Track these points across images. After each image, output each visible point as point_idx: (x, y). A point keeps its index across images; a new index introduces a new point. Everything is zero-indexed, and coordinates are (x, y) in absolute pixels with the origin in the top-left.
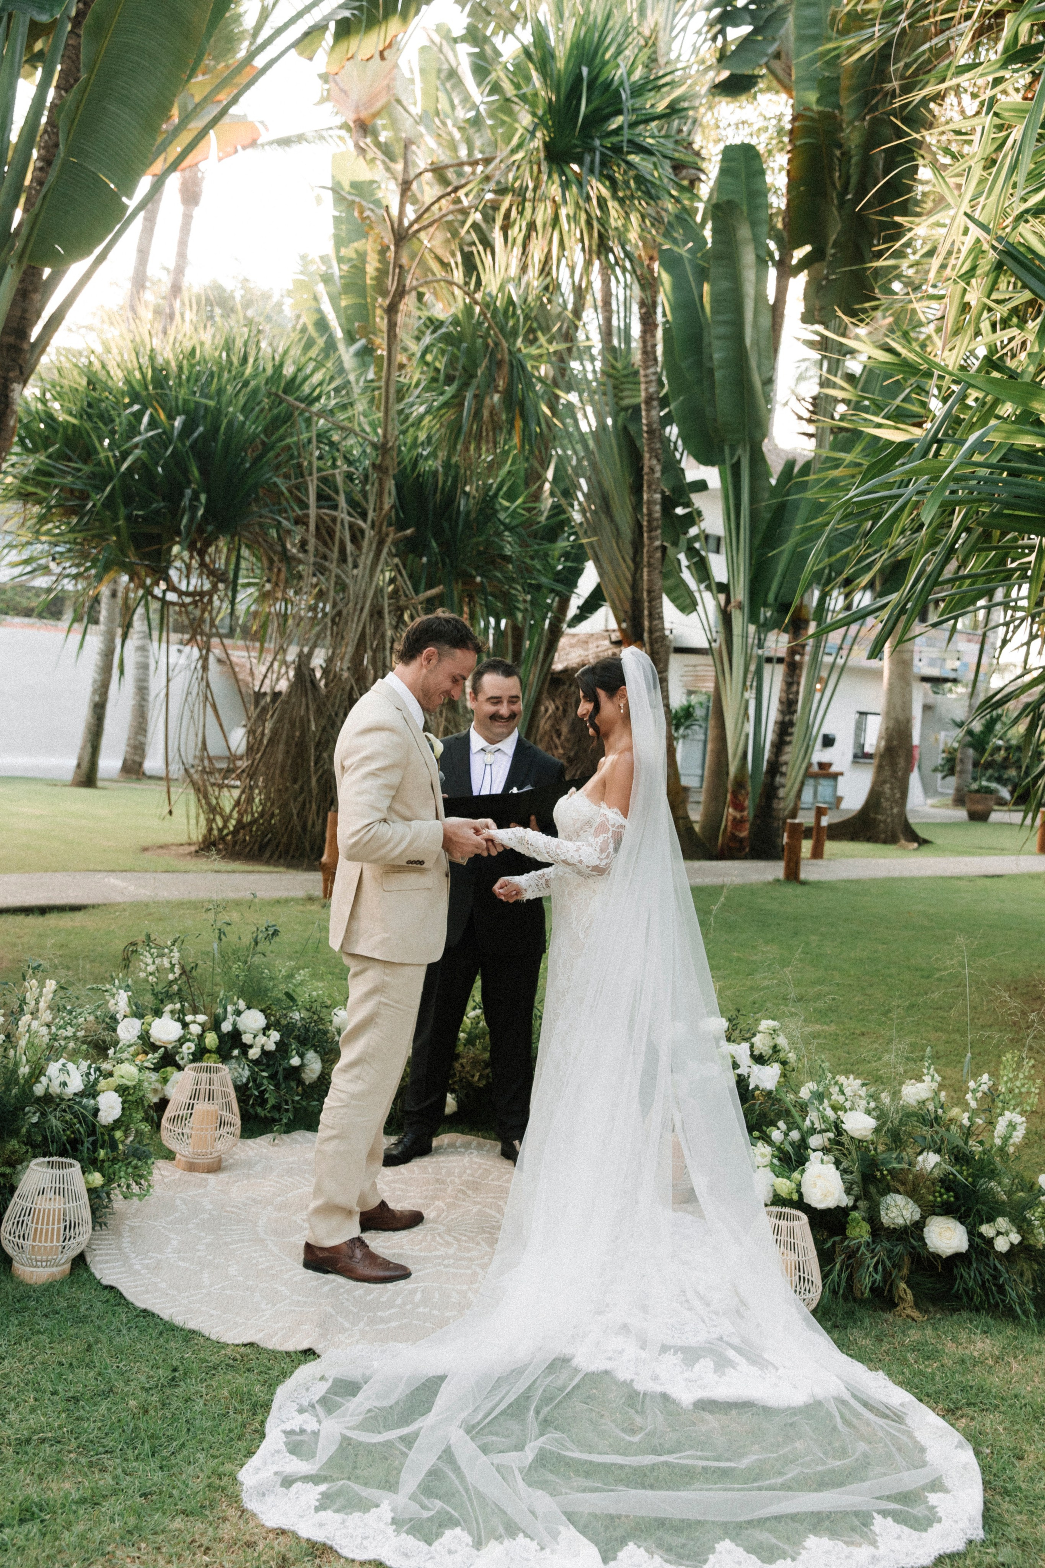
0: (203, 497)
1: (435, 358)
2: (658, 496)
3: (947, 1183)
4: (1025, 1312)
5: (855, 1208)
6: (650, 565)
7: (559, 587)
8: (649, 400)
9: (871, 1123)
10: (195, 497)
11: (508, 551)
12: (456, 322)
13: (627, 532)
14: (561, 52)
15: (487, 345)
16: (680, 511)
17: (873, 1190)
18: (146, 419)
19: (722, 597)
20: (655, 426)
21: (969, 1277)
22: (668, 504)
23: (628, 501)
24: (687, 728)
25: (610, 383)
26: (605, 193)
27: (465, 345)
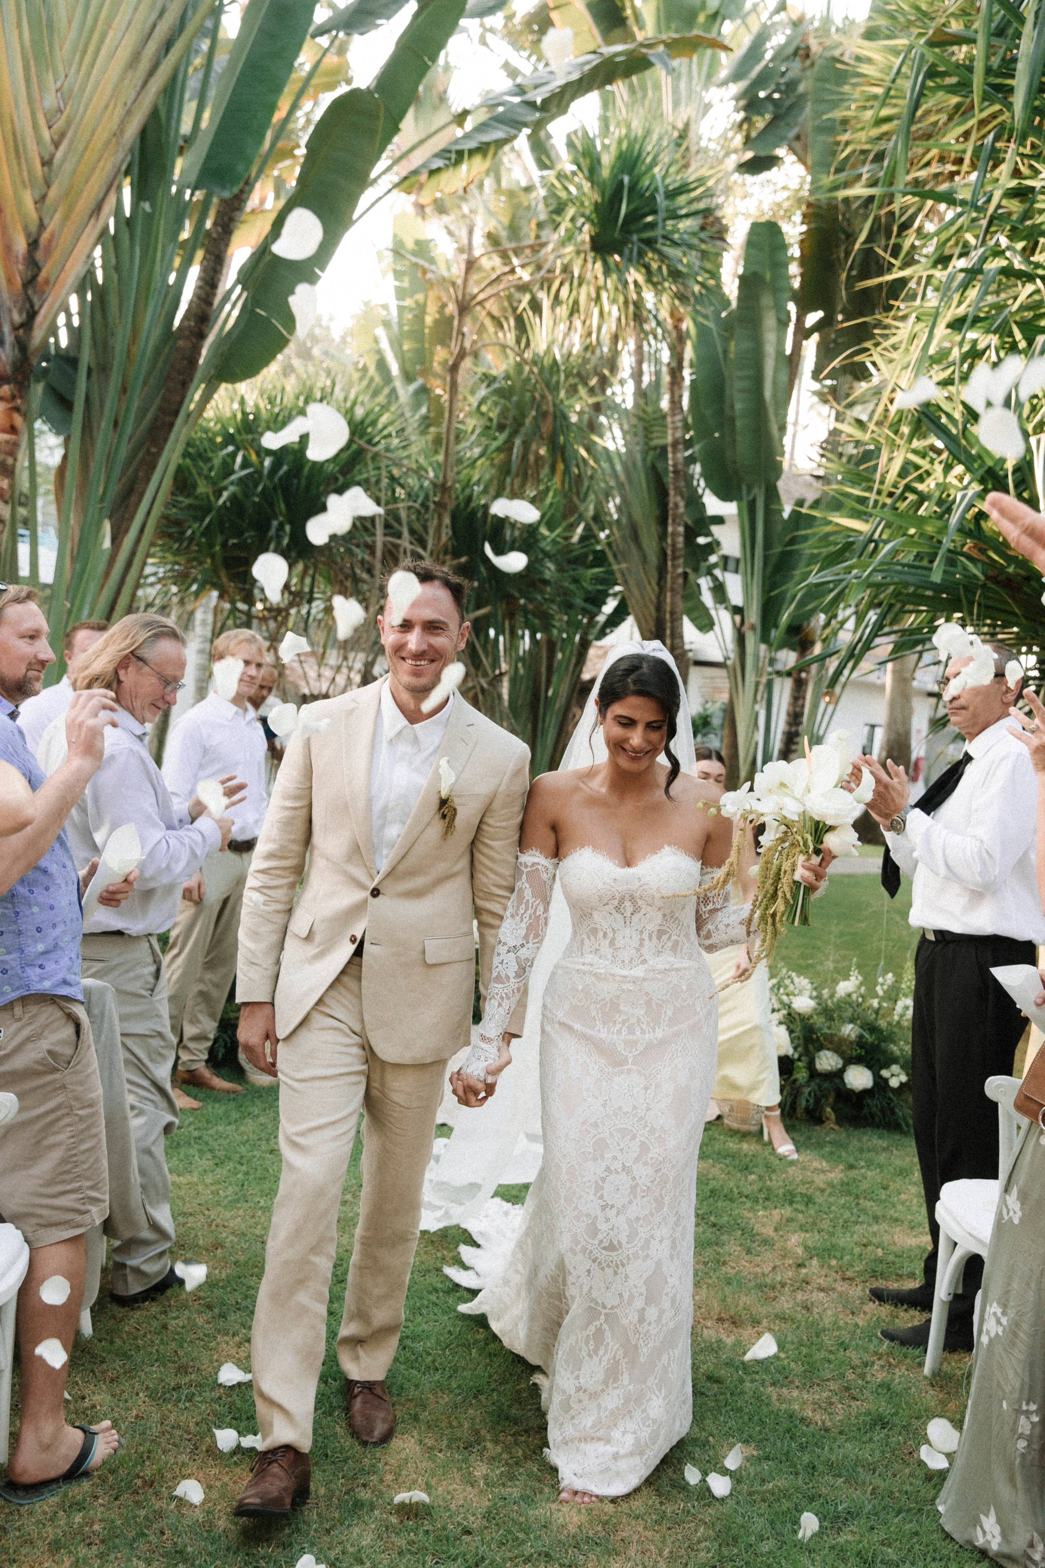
0: (288, 528)
1: (489, 410)
2: (681, 529)
3: (860, 1042)
4: (908, 1125)
5: (799, 1060)
6: (672, 590)
7: (589, 607)
8: (675, 444)
9: (812, 1004)
10: (281, 527)
11: (547, 575)
12: (507, 377)
13: (653, 559)
14: (607, 160)
15: (534, 398)
16: (701, 540)
17: (811, 1047)
18: (239, 459)
19: (738, 618)
20: (680, 467)
21: (873, 1104)
22: (691, 534)
23: (654, 529)
24: (704, 735)
25: (640, 426)
26: (641, 279)
27: (515, 398)
